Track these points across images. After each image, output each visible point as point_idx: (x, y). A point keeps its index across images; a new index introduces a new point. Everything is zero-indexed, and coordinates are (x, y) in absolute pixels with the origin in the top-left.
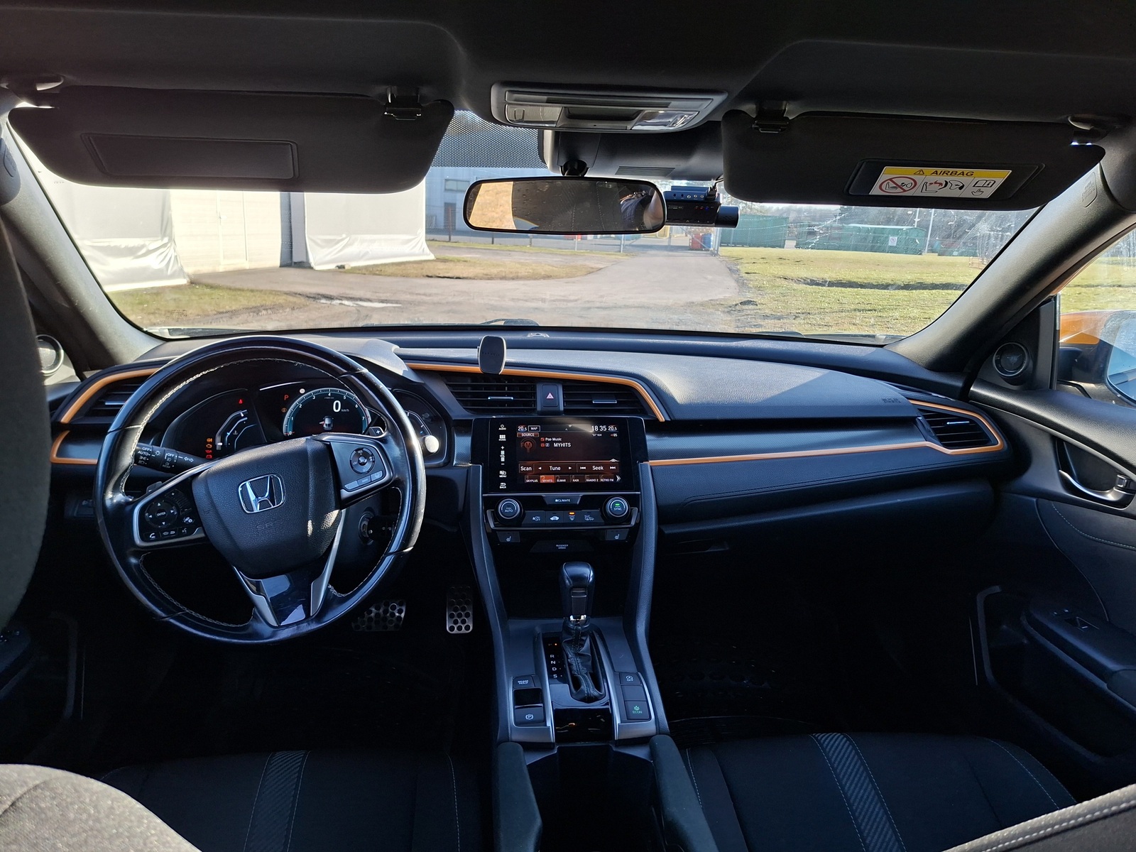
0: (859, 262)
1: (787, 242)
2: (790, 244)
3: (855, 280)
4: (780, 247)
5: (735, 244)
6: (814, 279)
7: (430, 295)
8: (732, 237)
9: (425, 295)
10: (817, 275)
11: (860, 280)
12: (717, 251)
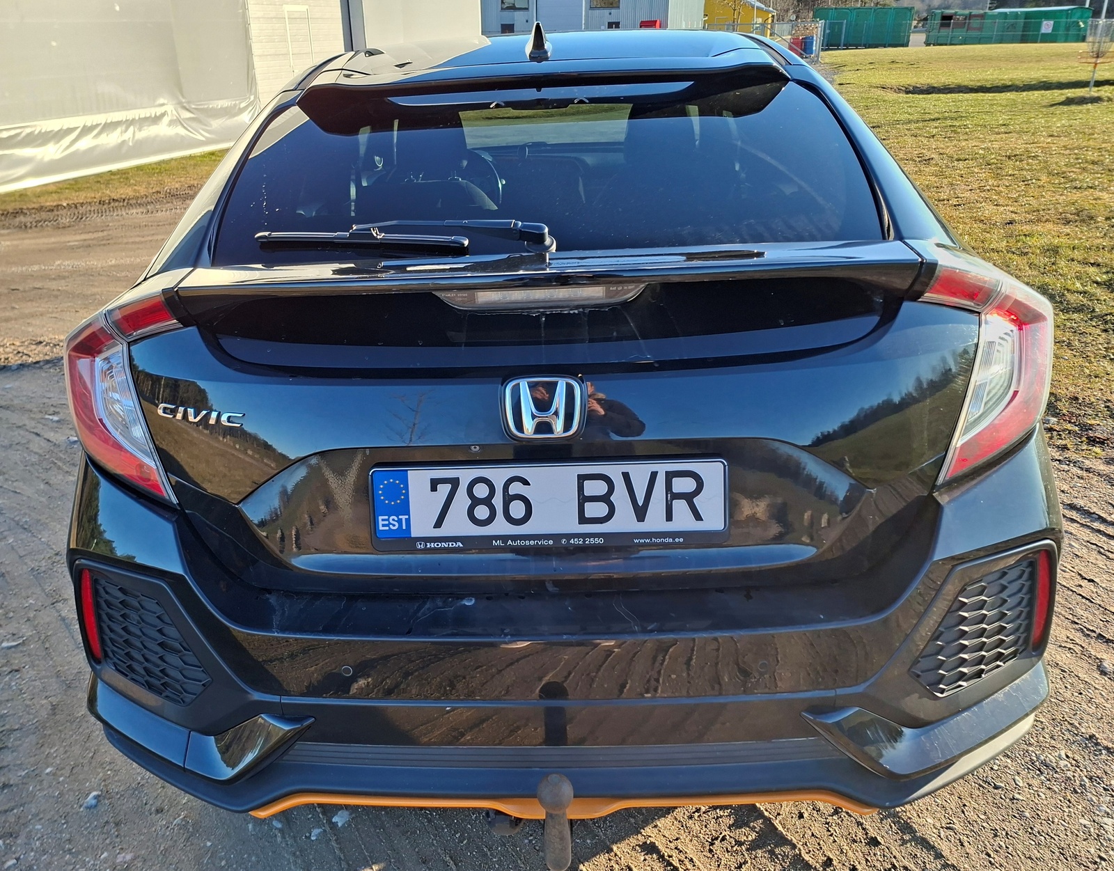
0: (990, 59)
1: (913, 37)
2: (917, 38)
3: (966, 83)
4: (902, 45)
5: (847, 46)
6: (918, 86)
7: (490, 137)
8: (843, 37)
9: (486, 137)
10: (924, 80)
11: (971, 83)
12: (818, 56)
